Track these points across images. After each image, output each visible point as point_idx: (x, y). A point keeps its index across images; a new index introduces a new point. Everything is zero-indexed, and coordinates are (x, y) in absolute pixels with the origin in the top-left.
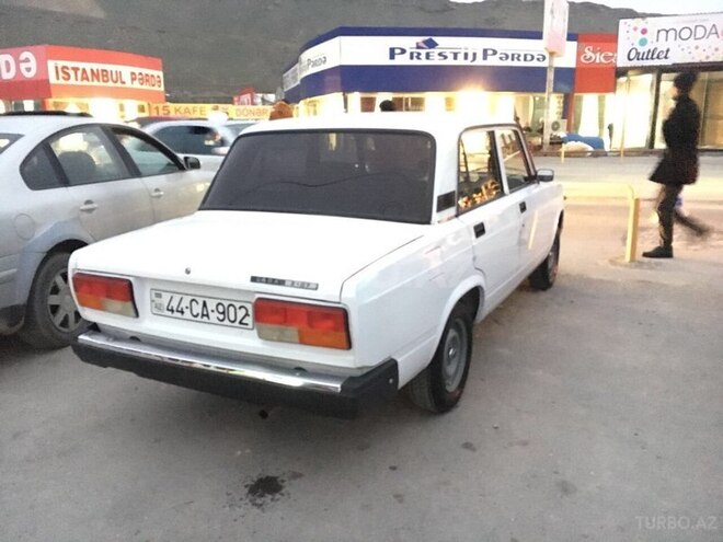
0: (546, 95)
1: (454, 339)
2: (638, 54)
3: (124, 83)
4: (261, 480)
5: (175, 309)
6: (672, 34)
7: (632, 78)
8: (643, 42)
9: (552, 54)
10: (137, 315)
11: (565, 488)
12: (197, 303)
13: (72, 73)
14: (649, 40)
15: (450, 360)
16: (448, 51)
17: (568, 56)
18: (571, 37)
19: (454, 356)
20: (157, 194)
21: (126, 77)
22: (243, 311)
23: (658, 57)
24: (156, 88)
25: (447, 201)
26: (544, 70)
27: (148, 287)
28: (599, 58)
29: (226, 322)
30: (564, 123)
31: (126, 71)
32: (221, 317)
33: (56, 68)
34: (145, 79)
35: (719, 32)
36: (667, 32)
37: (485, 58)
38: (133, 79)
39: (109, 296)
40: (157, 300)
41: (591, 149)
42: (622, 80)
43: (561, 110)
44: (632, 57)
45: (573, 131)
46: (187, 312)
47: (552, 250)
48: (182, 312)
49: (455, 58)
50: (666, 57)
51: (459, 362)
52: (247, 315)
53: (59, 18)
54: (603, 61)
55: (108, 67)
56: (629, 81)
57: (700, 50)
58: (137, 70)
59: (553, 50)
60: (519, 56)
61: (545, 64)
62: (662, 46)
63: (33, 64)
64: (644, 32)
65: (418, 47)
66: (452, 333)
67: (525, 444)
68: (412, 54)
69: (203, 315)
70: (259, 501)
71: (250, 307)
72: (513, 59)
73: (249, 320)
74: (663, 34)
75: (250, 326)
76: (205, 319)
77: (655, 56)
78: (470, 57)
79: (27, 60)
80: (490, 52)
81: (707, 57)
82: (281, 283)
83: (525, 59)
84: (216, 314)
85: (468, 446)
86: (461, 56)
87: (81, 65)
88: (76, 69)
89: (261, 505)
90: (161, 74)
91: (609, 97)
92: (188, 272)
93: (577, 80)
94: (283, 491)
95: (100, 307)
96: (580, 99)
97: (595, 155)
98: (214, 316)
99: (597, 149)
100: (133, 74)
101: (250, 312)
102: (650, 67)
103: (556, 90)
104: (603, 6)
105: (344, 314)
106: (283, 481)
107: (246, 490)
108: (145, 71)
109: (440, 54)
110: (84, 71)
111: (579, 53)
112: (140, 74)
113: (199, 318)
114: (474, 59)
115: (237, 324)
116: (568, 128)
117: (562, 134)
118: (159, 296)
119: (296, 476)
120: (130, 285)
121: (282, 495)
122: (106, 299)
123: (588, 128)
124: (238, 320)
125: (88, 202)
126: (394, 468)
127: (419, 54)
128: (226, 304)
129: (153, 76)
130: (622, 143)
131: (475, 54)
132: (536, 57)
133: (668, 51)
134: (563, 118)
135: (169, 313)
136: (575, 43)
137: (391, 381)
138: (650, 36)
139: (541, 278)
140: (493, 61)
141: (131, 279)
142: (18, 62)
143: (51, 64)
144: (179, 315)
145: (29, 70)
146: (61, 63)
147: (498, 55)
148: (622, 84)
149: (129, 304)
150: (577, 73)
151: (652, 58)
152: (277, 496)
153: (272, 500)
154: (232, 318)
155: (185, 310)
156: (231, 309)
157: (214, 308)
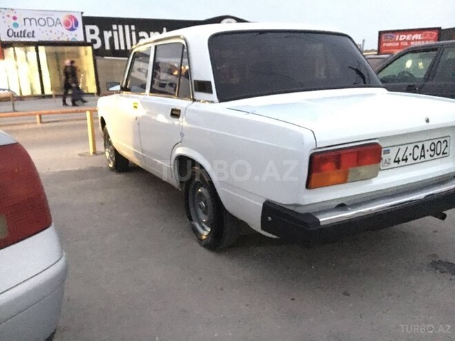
2: (14, 33)
5: (401, 159)
6: (33, 21)
8: (16, 25)
12: (418, 147)
14: (19, 24)
22: (445, 144)
23: (28, 36)
29: (436, 156)
32: (432, 153)
35: (62, 23)
36: (30, 20)
40: (386, 156)
44: (10, 35)
46: (410, 158)
48: (406, 160)
50: (33, 36)
52: (446, 146)
57: (53, 34)
64: (15, 18)
69: (421, 156)
73: (448, 149)
74: (27, 21)
75: (448, 154)
77: (26, 35)
81: (58, 38)
84: (430, 152)
98: (428, 155)
101: (448, 143)
113: (418, 160)
115: (441, 155)
124: (442, 151)
128: (436, 142)
133: (33, 32)
135: (396, 165)
138: (20, 21)
144: (404, 163)
151: (24, 36)
154: (439, 152)
155: (408, 157)
156: (439, 145)
157: (429, 149)
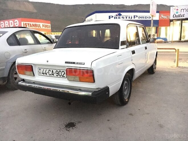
0: (151, 27)
1: (126, 84)
2: (176, 16)
3: (41, 27)
4: (69, 124)
5: (44, 73)
6: (185, 10)
7: (174, 22)
8: (177, 13)
9: (152, 16)
10: (34, 76)
11: (161, 126)
12: (50, 71)
13: (27, 25)
14: (179, 12)
15: (125, 90)
16: (124, 16)
17: (157, 17)
18: (157, 12)
19: (126, 89)
20: (45, 49)
21: (41, 26)
22: (63, 73)
23: (181, 16)
24: (49, 28)
25: (123, 43)
26: (150, 21)
27: (37, 67)
28: (165, 17)
29: (59, 76)
30: (156, 35)
31: (41, 24)
32: (57, 75)
33: (24, 24)
34: (46, 26)
37: (134, 18)
38: (43, 26)
39: (26, 70)
40: (40, 71)
41: (164, 41)
42: (172, 23)
43: (155, 31)
44: (174, 17)
45: (159, 37)
46: (48, 74)
47: (154, 63)
48: (46, 74)
49: (126, 18)
50: (183, 16)
51: (128, 91)
52: (64, 74)
53: (25, 12)
54: (166, 18)
55: (37, 23)
56: (173, 23)
58: (44, 24)
59: (153, 15)
60: (144, 17)
61: (150, 19)
62: (182, 13)
63: (18, 23)
64: (177, 10)
65: (116, 15)
66: (126, 82)
67: (148, 114)
68: (115, 17)
69: (52, 75)
70: (68, 129)
71: (65, 71)
72: (142, 18)
73: (65, 75)
74: (182, 10)
75: (65, 77)
76: (53, 75)
77: (180, 16)
78: (130, 18)
79: (16, 22)
80: (136, 16)
82: (74, 63)
83: (145, 18)
84: (56, 74)
85: (131, 114)
86: (128, 18)
87: (30, 23)
88: (28, 24)
89: (69, 130)
90: (50, 25)
91: (168, 28)
92: (47, 62)
93: (159, 23)
94: (76, 126)
95: (24, 74)
96: (160, 28)
97: (165, 42)
98: (55, 75)
99: (165, 41)
100: (43, 25)
101: (65, 73)
102: (179, 19)
103: (153, 26)
104: (166, 5)
105: (92, 72)
106: (76, 124)
107: (65, 126)
108: (46, 24)
109: (122, 17)
110: (31, 24)
111: (160, 16)
112: (45, 25)
113: (51, 76)
114: (131, 18)
115: (62, 77)
116: (157, 36)
117: (156, 37)
118: (40, 70)
119: (80, 122)
120: (32, 66)
121: (75, 127)
122: (26, 71)
123: (163, 35)
124: (62, 75)
125: (25, 50)
126: (108, 120)
127: (117, 17)
128: (58, 71)
129: (48, 25)
130: (172, 39)
131: (132, 17)
132: (148, 17)
133: (184, 15)
134: (156, 33)
135: (43, 75)
136: (159, 14)
137: (107, 93)
138: (179, 11)
139: (151, 70)
140: (137, 19)
141: (32, 65)
142: (14, 23)
143: (22, 23)
145: (17, 24)
146: (25, 23)
147: (138, 17)
148: (172, 24)
149: (32, 72)
150: (159, 21)
151: (180, 17)
152: (74, 128)
153: (72, 129)
154: (60, 75)
155: (47, 73)
156: (60, 72)
157: (55, 72)
